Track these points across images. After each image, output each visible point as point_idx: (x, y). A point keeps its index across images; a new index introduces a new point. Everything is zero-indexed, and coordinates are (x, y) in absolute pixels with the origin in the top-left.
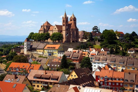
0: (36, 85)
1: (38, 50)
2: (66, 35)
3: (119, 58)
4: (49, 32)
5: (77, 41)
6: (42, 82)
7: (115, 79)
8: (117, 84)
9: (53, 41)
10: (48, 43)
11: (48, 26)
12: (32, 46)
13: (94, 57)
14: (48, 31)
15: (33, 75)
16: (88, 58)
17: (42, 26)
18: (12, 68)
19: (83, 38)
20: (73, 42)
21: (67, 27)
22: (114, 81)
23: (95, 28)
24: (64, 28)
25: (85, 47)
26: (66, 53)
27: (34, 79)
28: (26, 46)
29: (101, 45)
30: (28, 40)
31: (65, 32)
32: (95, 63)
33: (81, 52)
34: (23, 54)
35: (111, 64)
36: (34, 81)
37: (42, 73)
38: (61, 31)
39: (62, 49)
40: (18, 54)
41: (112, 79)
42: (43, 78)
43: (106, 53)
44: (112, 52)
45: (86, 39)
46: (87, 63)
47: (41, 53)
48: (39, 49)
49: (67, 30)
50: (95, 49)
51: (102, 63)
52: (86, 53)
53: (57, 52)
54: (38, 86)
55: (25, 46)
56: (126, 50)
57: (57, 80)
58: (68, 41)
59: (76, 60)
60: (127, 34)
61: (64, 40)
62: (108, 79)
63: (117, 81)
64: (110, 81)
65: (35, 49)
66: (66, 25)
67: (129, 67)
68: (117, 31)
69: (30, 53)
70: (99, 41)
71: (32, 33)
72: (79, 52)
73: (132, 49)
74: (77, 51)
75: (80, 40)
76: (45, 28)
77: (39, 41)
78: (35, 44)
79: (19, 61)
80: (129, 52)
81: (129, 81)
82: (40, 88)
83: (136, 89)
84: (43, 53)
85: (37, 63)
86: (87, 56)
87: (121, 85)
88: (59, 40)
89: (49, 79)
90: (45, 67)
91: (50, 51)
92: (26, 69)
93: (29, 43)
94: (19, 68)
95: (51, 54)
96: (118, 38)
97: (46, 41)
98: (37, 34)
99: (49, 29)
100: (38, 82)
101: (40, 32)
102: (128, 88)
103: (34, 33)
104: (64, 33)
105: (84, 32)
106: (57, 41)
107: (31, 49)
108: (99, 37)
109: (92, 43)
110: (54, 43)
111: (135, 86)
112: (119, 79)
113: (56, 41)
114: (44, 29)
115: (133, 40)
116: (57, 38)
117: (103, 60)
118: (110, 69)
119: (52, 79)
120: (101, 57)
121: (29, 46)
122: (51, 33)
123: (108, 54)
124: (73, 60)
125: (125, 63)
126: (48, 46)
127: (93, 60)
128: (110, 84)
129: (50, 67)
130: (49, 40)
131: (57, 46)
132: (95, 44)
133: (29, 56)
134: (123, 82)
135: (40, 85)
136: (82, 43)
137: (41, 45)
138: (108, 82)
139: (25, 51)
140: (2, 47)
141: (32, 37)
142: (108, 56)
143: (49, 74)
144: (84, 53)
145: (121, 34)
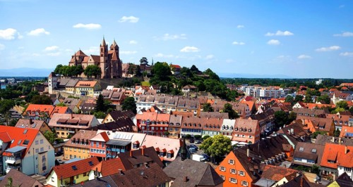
0: (60, 132)
1: (68, 89)
2: (105, 68)
3: (169, 98)
4: (83, 64)
5: (120, 77)
6: (67, 128)
7: (159, 123)
8: (161, 128)
9: (88, 77)
10: (81, 79)
11: (81, 57)
12: (59, 83)
13: (139, 97)
14: (81, 63)
15: (57, 120)
16: (132, 98)
17: (73, 57)
18: (30, 111)
19: (128, 73)
20: (114, 77)
21: (107, 58)
22: (158, 125)
23: (144, 60)
24: (102, 59)
25: (130, 83)
26: (103, 92)
27: (58, 125)
28: (51, 83)
29: (151, 82)
30: (53, 74)
31: (103, 64)
32: (140, 104)
33: (123, 90)
34: (48, 93)
35: (159, 105)
36: (58, 127)
37: (67, 117)
38: (99, 63)
39: (100, 87)
40: (41, 93)
41: (155, 123)
42: (69, 124)
43: (155, 91)
44: (163, 91)
45: (132, 73)
46: (130, 105)
47: (72, 92)
48: (69, 87)
49: (106, 62)
50: (142, 87)
51: (149, 104)
52: (130, 92)
53: (92, 91)
54: (63, 134)
55: (49, 83)
56: (180, 88)
57: (87, 125)
58: (107, 76)
59: (117, 101)
60: (184, 68)
61: (103, 75)
62: (151, 123)
63: (162, 125)
64: (153, 125)
65: (63, 87)
66: (105, 56)
67: (180, 109)
68: (171, 65)
69: (56, 92)
70: (148, 76)
71: (60, 66)
72: (120, 91)
73: (187, 87)
74: (119, 89)
75: (124, 75)
76: (78, 59)
77: (70, 76)
78: (63, 81)
79: (41, 103)
80: (183, 91)
81: (175, 125)
82: (66, 136)
83: (182, 133)
84: (74, 91)
85: (64, 106)
86: (132, 96)
87: (166, 129)
88: (95, 75)
89: (76, 124)
90: (76, 110)
91: (83, 90)
92: (48, 112)
93: (55, 79)
94: (39, 111)
95: (84, 94)
96: (173, 73)
97: (79, 76)
98: (66, 67)
99: (83, 60)
100: (63, 128)
101: (71, 65)
102: (174, 133)
103: (63, 65)
104: (102, 66)
105: (130, 64)
106: (93, 77)
107: (58, 87)
108: (149, 72)
109: (139, 79)
110: (90, 79)
111: (181, 130)
112: (163, 123)
113: (91, 76)
114: (76, 60)
115: (191, 76)
116: (93, 72)
117: (150, 100)
118: (156, 111)
119: (80, 125)
120: (148, 97)
121: (55, 83)
122: (85, 66)
123: (157, 93)
124: (113, 101)
125: (176, 103)
126: (81, 82)
127: (138, 101)
128: (153, 128)
129: (83, 109)
130: (83, 75)
131: (93, 83)
132: (143, 81)
133: (55, 96)
134: (167, 125)
135: (65, 132)
136: (126, 78)
137: (72, 82)
138: (151, 127)
139: (50, 90)
140: (22, 84)
141: (60, 71)
142: (157, 95)
143: (77, 118)
144: (127, 91)
145: (177, 68)
